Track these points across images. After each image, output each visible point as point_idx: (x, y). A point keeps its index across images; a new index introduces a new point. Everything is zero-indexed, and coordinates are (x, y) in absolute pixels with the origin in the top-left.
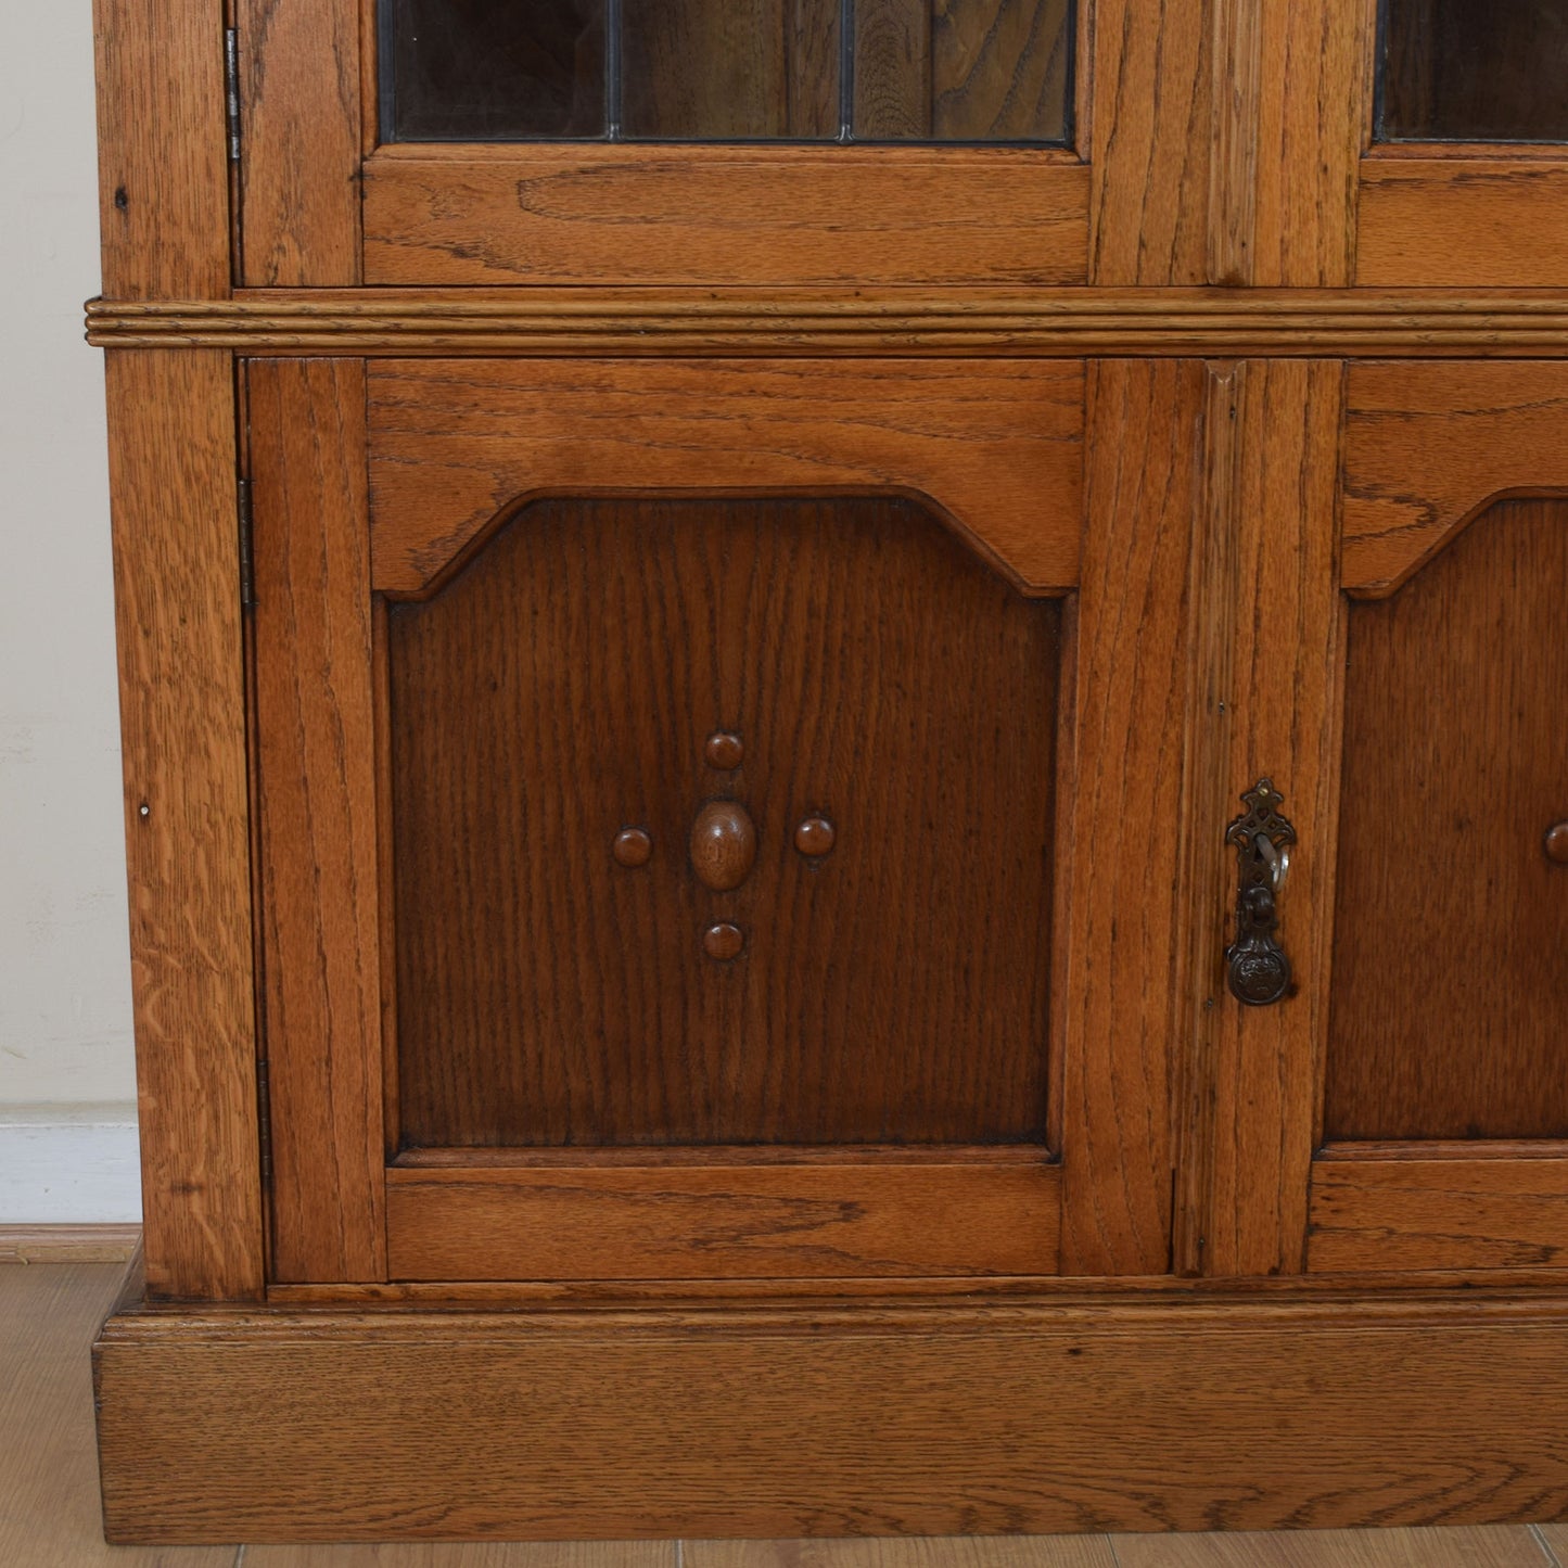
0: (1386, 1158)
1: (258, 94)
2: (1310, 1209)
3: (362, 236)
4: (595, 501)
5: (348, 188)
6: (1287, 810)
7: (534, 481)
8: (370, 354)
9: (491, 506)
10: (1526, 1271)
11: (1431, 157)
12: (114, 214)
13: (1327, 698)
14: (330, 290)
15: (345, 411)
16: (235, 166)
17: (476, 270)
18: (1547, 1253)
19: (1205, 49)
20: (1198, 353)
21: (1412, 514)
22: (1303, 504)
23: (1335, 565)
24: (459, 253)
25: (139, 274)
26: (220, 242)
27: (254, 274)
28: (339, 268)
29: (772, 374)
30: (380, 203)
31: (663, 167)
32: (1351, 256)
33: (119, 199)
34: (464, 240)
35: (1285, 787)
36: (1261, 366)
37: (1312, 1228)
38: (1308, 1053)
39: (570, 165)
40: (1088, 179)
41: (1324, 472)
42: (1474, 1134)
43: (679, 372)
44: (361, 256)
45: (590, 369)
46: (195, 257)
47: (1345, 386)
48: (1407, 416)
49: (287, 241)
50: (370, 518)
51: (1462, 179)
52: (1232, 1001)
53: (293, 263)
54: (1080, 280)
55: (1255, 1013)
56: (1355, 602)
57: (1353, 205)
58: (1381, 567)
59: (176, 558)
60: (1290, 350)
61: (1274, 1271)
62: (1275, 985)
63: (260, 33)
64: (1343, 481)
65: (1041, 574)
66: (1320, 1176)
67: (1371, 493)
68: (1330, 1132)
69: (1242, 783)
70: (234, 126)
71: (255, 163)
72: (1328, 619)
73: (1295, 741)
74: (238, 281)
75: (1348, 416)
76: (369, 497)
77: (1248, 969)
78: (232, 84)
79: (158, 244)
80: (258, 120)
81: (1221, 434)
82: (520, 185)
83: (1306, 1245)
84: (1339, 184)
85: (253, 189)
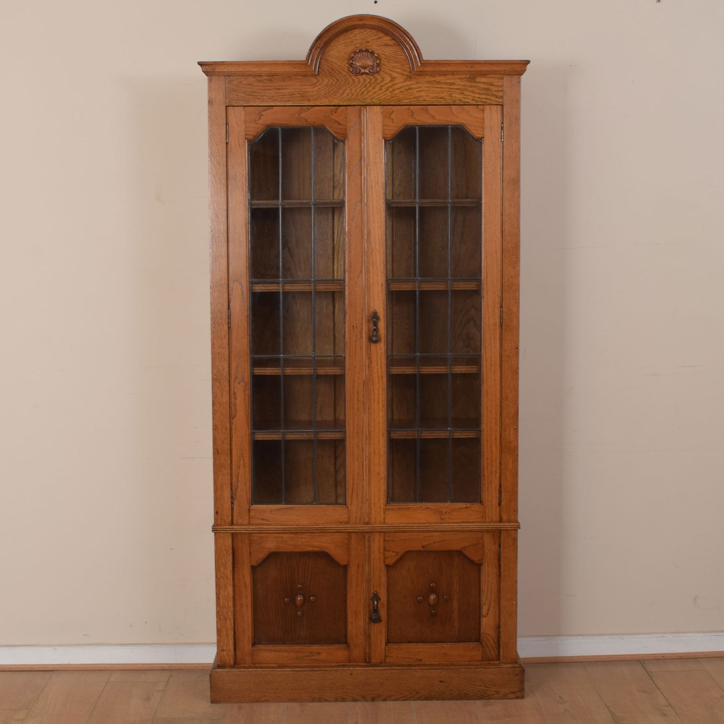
0: (396, 646)
1: (235, 499)
2: (385, 653)
3: (249, 518)
4: (282, 553)
5: (247, 511)
6: (379, 595)
7: (273, 550)
8: (250, 533)
9: (267, 554)
10: (418, 663)
11: (395, 506)
12: (216, 515)
13: (384, 579)
14: (245, 525)
15: (247, 541)
16: (232, 508)
17: (264, 522)
18: (421, 660)
19: (363, 492)
20: (363, 533)
21: (394, 554)
22: (379, 553)
23: (384, 561)
24: (263, 520)
25: (219, 522)
26: (230, 518)
27: (235, 522)
28: (246, 522)
29: (306, 536)
30: (252, 513)
31: (290, 508)
32: (384, 519)
33: (216, 513)
34: (263, 518)
35: (378, 592)
36: (372, 534)
37: (386, 656)
38: (384, 630)
39: (278, 508)
40: (348, 509)
41: (382, 548)
42: (409, 642)
43: (293, 535)
44: (249, 520)
45: (281, 535)
46: (227, 521)
47: (384, 537)
48: (393, 541)
49: (239, 518)
50: (250, 556)
51: (399, 509)
52: (372, 623)
53: (240, 521)
54: (348, 523)
55: (376, 625)
56: (387, 566)
57: (384, 512)
58: (391, 561)
59: (223, 561)
60: (377, 532)
61: (381, 663)
62: (378, 620)
63: (236, 491)
64: (385, 549)
65: (343, 562)
66: (386, 648)
67: (389, 551)
68: (388, 642)
69: (372, 591)
70: (232, 503)
71: (235, 508)
72: (383, 568)
73: (380, 586)
74: (232, 524)
75: (385, 540)
76: (250, 553)
77: (374, 618)
78: (232, 498)
79: (222, 518)
80: (235, 502)
81: (367, 543)
82: (271, 511)
83: (385, 659)
84: (382, 509)
85: (235, 512)
